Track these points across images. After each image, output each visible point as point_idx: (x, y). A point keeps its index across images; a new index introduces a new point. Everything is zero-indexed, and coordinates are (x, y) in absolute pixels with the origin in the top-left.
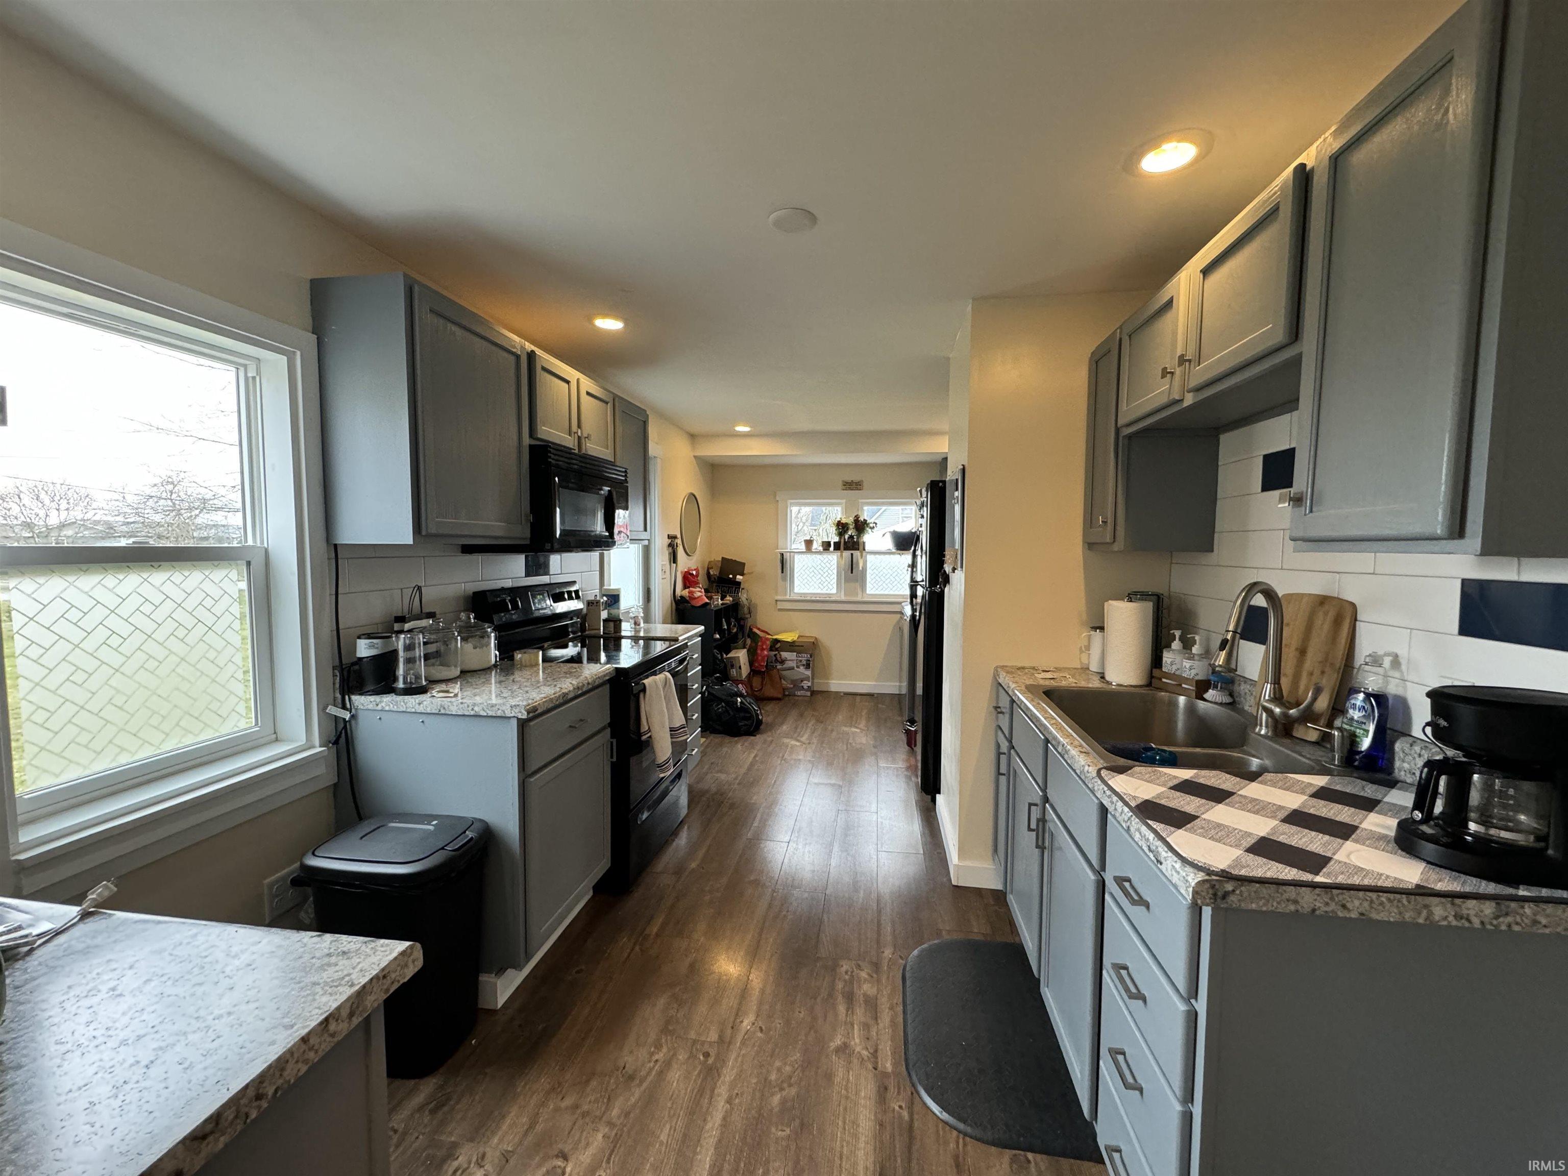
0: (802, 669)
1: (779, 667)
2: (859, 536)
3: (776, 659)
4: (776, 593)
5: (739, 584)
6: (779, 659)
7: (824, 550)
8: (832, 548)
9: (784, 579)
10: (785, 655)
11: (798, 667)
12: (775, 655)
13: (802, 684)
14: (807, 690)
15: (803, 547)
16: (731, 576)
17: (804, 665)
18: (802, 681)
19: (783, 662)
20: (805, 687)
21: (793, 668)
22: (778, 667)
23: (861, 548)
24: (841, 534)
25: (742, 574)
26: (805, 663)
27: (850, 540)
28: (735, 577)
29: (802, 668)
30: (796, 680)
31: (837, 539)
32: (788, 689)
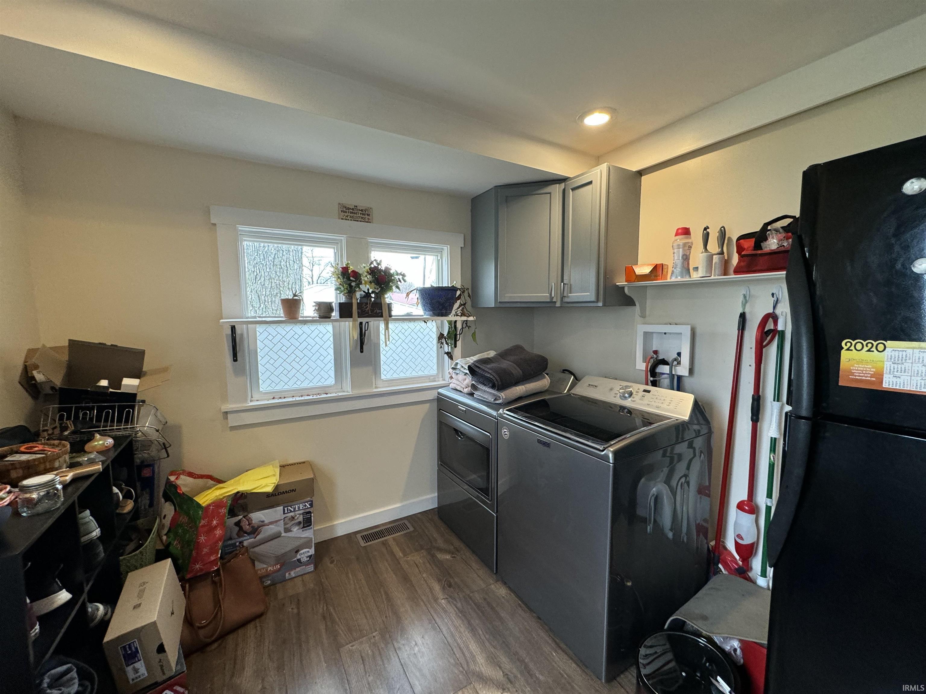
0: (296, 531)
1: (248, 541)
2: (380, 295)
3: (241, 528)
4: (224, 398)
5: (131, 398)
6: (247, 528)
7: (321, 317)
8: (335, 314)
9: (240, 372)
10: (257, 516)
11: (287, 530)
12: (238, 524)
13: (299, 557)
14: (307, 564)
15: (281, 313)
16: (104, 383)
17: (300, 523)
18: (297, 552)
19: (255, 530)
20: (304, 559)
21: (277, 536)
22: (245, 543)
23: (385, 313)
24: (351, 292)
25: (138, 374)
26: (301, 519)
27: (365, 300)
28: (116, 383)
29: (295, 529)
30: (284, 555)
31: (343, 299)
32: (267, 576)
